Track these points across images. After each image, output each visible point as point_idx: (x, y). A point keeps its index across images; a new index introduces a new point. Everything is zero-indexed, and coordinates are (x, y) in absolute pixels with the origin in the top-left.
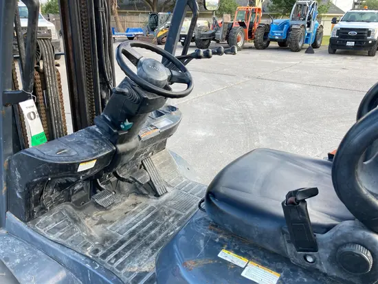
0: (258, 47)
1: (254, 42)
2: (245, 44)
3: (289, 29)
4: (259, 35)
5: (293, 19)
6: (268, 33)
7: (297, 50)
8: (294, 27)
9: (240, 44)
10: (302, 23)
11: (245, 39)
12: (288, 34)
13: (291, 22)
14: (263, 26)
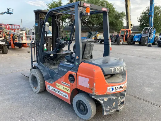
0: (129, 44)
1: (127, 42)
2: (124, 43)
3: (141, 38)
4: (129, 40)
5: (143, 34)
6: (133, 39)
7: (145, 45)
8: (143, 37)
9: (121, 43)
10: (146, 35)
11: (123, 41)
12: (141, 39)
13: (142, 35)
14: (131, 36)
